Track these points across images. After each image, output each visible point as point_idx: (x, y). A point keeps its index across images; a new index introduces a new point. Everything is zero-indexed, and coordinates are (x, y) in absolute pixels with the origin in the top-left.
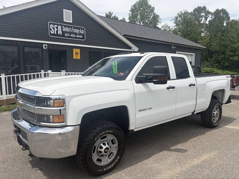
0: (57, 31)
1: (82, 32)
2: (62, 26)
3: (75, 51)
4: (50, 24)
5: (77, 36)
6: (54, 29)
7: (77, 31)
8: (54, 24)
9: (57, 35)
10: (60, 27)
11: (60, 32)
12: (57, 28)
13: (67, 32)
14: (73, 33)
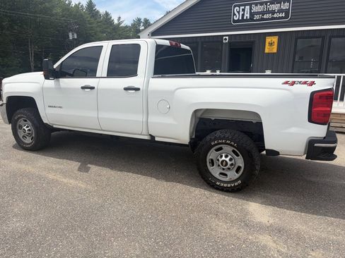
0: (243, 15)
1: (285, 6)
2: (250, 5)
3: (268, 40)
4: (235, 6)
5: (275, 16)
6: (239, 12)
7: (275, 7)
8: (239, 6)
9: (243, 20)
10: (248, 7)
11: (247, 15)
12: (244, 10)
13: (258, 13)
14: (268, 12)
